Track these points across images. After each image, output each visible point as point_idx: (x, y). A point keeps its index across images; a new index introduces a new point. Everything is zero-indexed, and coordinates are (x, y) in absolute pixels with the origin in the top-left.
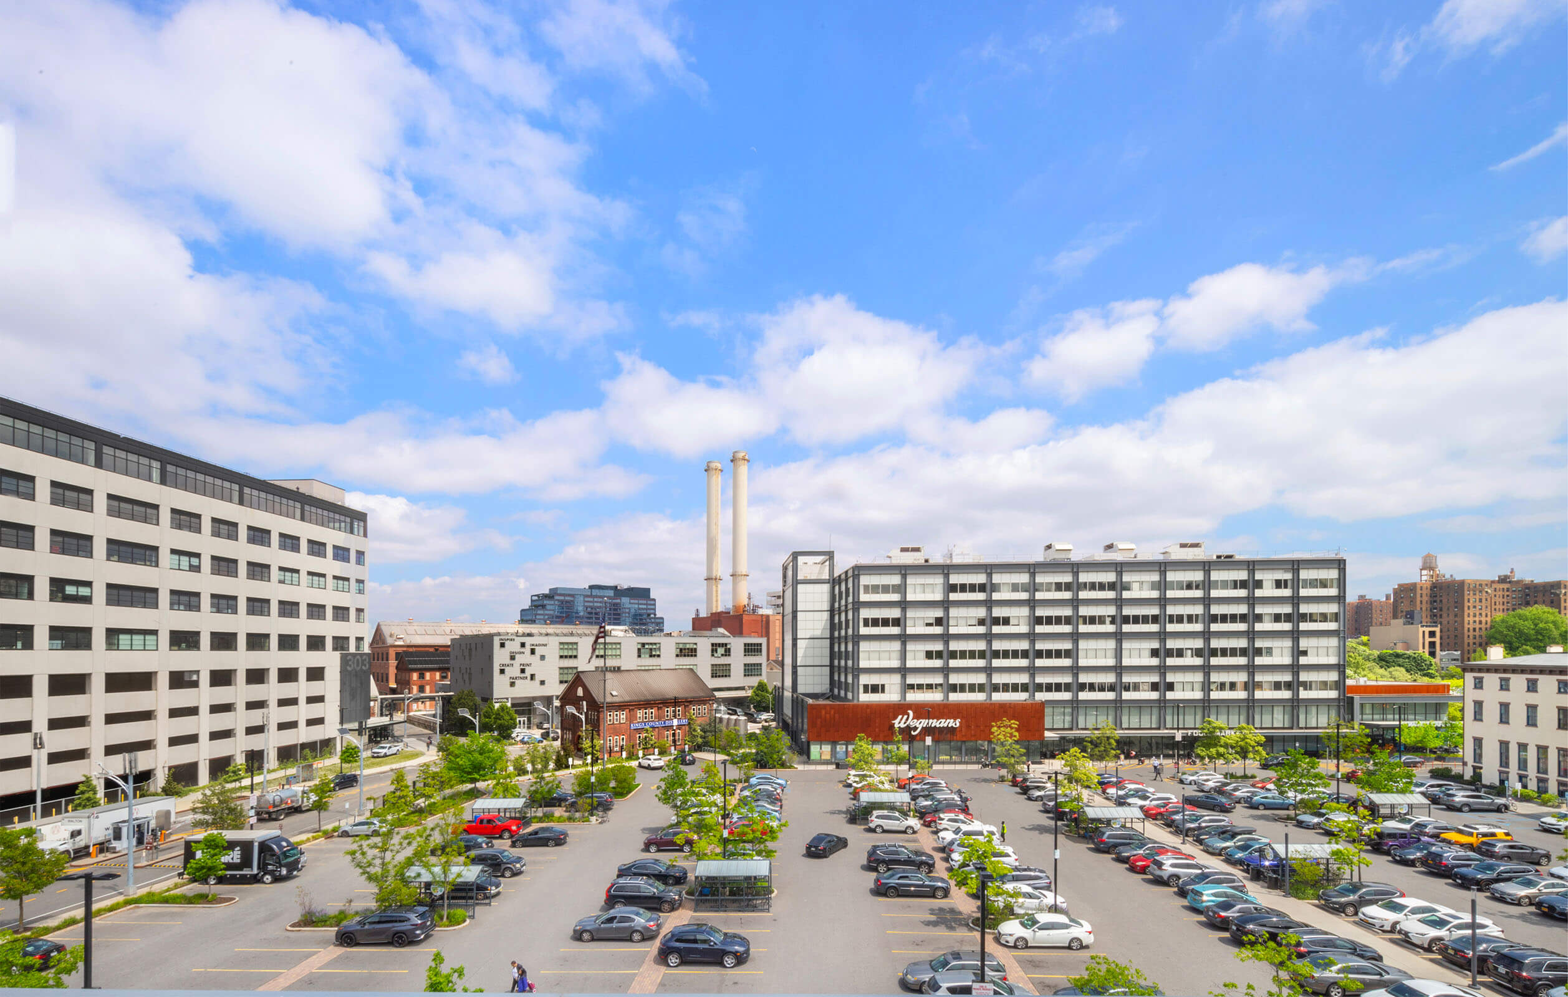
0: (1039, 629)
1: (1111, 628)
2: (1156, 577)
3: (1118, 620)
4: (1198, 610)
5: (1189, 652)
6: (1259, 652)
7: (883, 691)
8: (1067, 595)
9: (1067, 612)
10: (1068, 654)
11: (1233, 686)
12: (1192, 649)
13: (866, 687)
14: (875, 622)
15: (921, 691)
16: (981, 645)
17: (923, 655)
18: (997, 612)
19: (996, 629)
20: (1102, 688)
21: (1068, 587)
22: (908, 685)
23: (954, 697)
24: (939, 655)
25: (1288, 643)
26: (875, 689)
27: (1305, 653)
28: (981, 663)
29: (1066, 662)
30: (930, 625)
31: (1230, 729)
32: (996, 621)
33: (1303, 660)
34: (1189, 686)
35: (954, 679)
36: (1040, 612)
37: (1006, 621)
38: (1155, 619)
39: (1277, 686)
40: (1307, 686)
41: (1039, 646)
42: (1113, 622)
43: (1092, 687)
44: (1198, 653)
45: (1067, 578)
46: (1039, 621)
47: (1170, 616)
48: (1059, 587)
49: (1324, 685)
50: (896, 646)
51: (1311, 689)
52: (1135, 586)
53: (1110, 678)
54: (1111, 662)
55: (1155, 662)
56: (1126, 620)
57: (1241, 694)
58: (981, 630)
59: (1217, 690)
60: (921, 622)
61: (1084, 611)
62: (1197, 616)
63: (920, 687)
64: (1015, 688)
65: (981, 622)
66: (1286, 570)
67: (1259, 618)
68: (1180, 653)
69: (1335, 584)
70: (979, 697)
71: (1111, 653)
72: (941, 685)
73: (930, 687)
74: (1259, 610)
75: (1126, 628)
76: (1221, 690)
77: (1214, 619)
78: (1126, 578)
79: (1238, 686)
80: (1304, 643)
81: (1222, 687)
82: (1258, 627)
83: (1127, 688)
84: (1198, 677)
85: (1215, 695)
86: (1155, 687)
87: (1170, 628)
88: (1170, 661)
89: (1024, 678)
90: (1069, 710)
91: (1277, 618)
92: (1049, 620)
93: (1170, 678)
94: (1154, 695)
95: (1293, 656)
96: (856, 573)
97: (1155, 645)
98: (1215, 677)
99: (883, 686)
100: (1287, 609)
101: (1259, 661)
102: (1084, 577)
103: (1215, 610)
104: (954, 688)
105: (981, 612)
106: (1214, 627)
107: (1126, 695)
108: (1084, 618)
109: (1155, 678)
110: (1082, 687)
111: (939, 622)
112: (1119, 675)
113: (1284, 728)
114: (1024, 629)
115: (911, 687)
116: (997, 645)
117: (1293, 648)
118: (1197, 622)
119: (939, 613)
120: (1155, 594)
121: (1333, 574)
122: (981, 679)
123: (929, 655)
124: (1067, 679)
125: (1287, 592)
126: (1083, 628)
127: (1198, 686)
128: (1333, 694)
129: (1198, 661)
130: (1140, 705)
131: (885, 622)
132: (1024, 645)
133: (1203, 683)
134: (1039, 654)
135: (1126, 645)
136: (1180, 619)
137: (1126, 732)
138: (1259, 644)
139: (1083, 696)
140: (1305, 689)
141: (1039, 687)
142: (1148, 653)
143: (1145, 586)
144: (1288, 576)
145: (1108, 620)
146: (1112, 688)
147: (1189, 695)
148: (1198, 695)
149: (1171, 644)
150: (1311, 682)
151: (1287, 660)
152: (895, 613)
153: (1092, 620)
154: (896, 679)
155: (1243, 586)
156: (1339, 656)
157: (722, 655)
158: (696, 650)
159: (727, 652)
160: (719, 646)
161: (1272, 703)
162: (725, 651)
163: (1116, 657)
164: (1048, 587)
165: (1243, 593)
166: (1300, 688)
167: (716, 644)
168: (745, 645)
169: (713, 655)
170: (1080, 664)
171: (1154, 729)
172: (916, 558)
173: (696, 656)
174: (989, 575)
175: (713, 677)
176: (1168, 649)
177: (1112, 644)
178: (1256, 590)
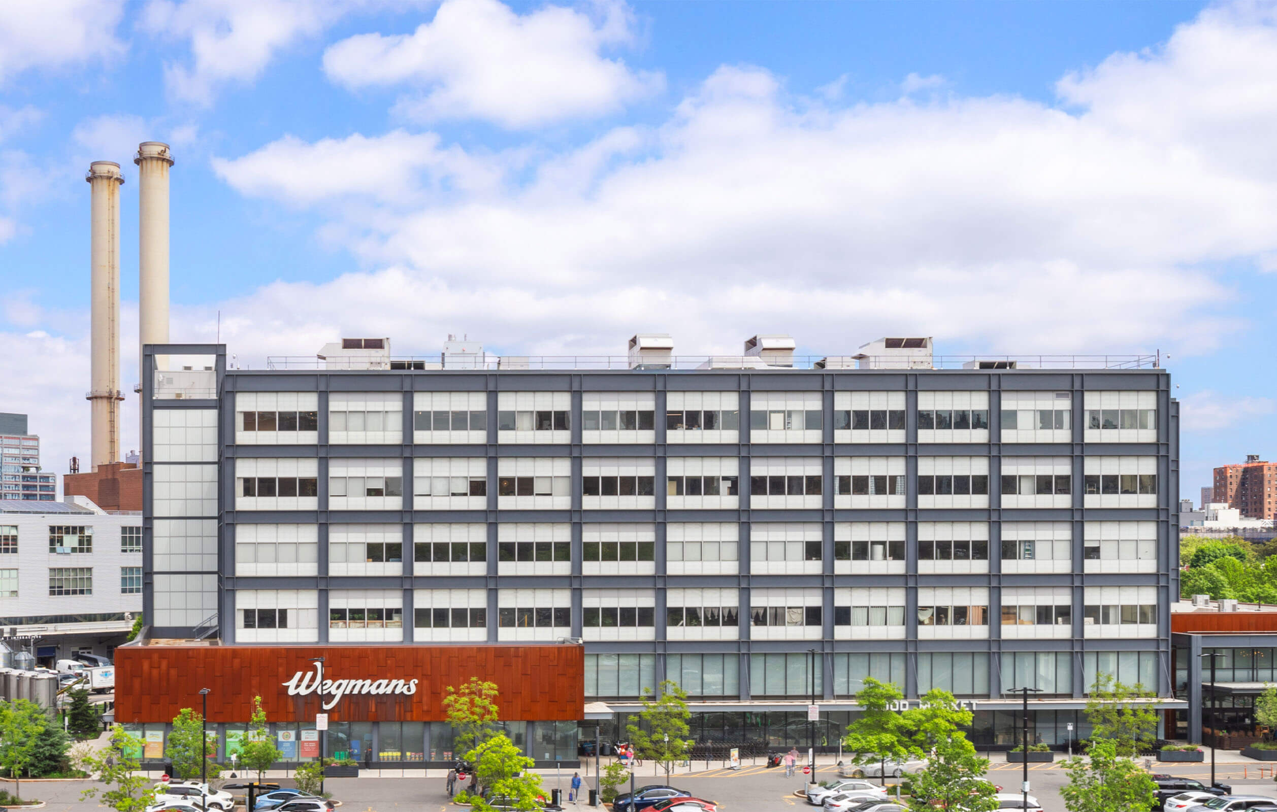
0: (590, 502)
1: (729, 502)
2: (814, 403)
3: (743, 486)
4: (895, 467)
5: (879, 549)
6: (1009, 550)
7: (283, 624)
8: (646, 437)
9: (645, 469)
10: (645, 551)
11: (961, 614)
12: (883, 543)
13: (249, 614)
14: (267, 487)
15: (358, 623)
16: (477, 534)
17: (363, 551)
18: (508, 469)
19: (506, 503)
20: (712, 619)
21: (646, 420)
22: (334, 611)
23: (425, 635)
24: (394, 552)
25: (1063, 533)
26: (267, 618)
27: (1094, 552)
28: (478, 569)
29: (646, 568)
30: (376, 492)
31: (957, 696)
32: (508, 487)
33: (1091, 566)
34: (877, 616)
35: (424, 600)
36: (591, 469)
37: (526, 486)
38: (814, 485)
39: (1044, 615)
40: (1100, 614)
41: (590, 535)
42: (733, 490)
43: (693, 617)
44: (895, 550)
45: (645, 403)
46: (590, 486)
47: (842, 479)
48: (629, 420)
49: (1129, 615)
50: (309, 534)
51: (1106, 621)
52: (777, 421)
53: (729, 599)
54: (731, 568)
55: (814, 567)
56: (758, 486)
57: (977, 631)
58: (479, 503)
59: (931, 623)
60: (360, 487)
61: (676, 468)
62: (893, 479)
63: (357, 615)
64: (543, 617)
65: (477, 488)
66: (1059, 392)
67: (1009, 485)
68: (862, 551)
69: (1151, 420)
70: (475, 635)
71: (731, 551)
72: (398, 611)
73: (377, 615)
74: (1009, 468)
75: (758, 502)
76: (939, 622)
77: (925, 485)
78: (758, 403)
79: (972, 615)
80: (1093, 533)
81: (940, 615)
82: (1008, 501)
83: (760, 619)
84: (897, 598)
85: (927, 632)
86: (813, 616)
87: (842, 502)
88: (842, 567)
89: (561, 599)
90: (647, 662)
91: (1044, 485)
92: (610, 486)
93: (842, 598)
94: (814, 633)
95: (1073, 558)
96: (228, 388)
97: (814, 534)
98: (927, 598)
99: (283, 613)
100: (1061, 468)
101: (1008, 567)
102: (677, 402)
103: (927, 467)
104: (423, 617)
105: (478, 469)
106: (926, 501)
107: (758, 633)
108: (678, 480)
109: (814, 599)
110: (675, 616)
111: (390, 488)
112: (745, 594)
113: (1056, 696)
114: (562, 502)
115: (340, 615)
116: (508, 534)
117: (1072, 541)
118: (893, 492)
119: (394, 470)
120: (814, 436)
121: (1146, 402)
122: (476, 600)
123: (374, 552)
124: (645, 600)
125: (1063, 436)
126: (675, 502)
127: (896, 616)
128: (1148, 631)
129: (897, 567)
130: (785, 652)
131: (288, 487)
132: (561, 534)
133: (905, 609)
134: (591, 552)
135: (758, 534)
136: (859, 485)
137: (756, 703)
138: (1009, 534)
139: (675, 633)
140: (1097, 622)
141: (591, 617)
142: (800, 550)
143: (797, 421)
144: (1064, 404)
145: (724, 486)
146: (731, 619)
147: (877, 632)
148: (897, 632)
149: (844, 533)
150: (1106, 608)
151: (1063, 566)
152: (307, 469)
153: (694, 486)
154: (309, 600)
155: (978, 424)
156: (1158, 558)
157: (74, 550)
158: (15, 539)
159: (85, 545)
160: (67, 532)
161: (1035, 647)
162: (81, 542)
163: (739, 559)
164: (607, 420)
165: (979, 436)
166: (1086, 619)
167: (60, 528)
168: (124, 529)
169: (53, 550)
170: (670, 572)
171: (813, 697)
172: (373, 360)
173: (15, 551)
174: (493, 396)
175: (52, 593)
176: (838, 543)
177: (730, 533)
178: (1003, 432)
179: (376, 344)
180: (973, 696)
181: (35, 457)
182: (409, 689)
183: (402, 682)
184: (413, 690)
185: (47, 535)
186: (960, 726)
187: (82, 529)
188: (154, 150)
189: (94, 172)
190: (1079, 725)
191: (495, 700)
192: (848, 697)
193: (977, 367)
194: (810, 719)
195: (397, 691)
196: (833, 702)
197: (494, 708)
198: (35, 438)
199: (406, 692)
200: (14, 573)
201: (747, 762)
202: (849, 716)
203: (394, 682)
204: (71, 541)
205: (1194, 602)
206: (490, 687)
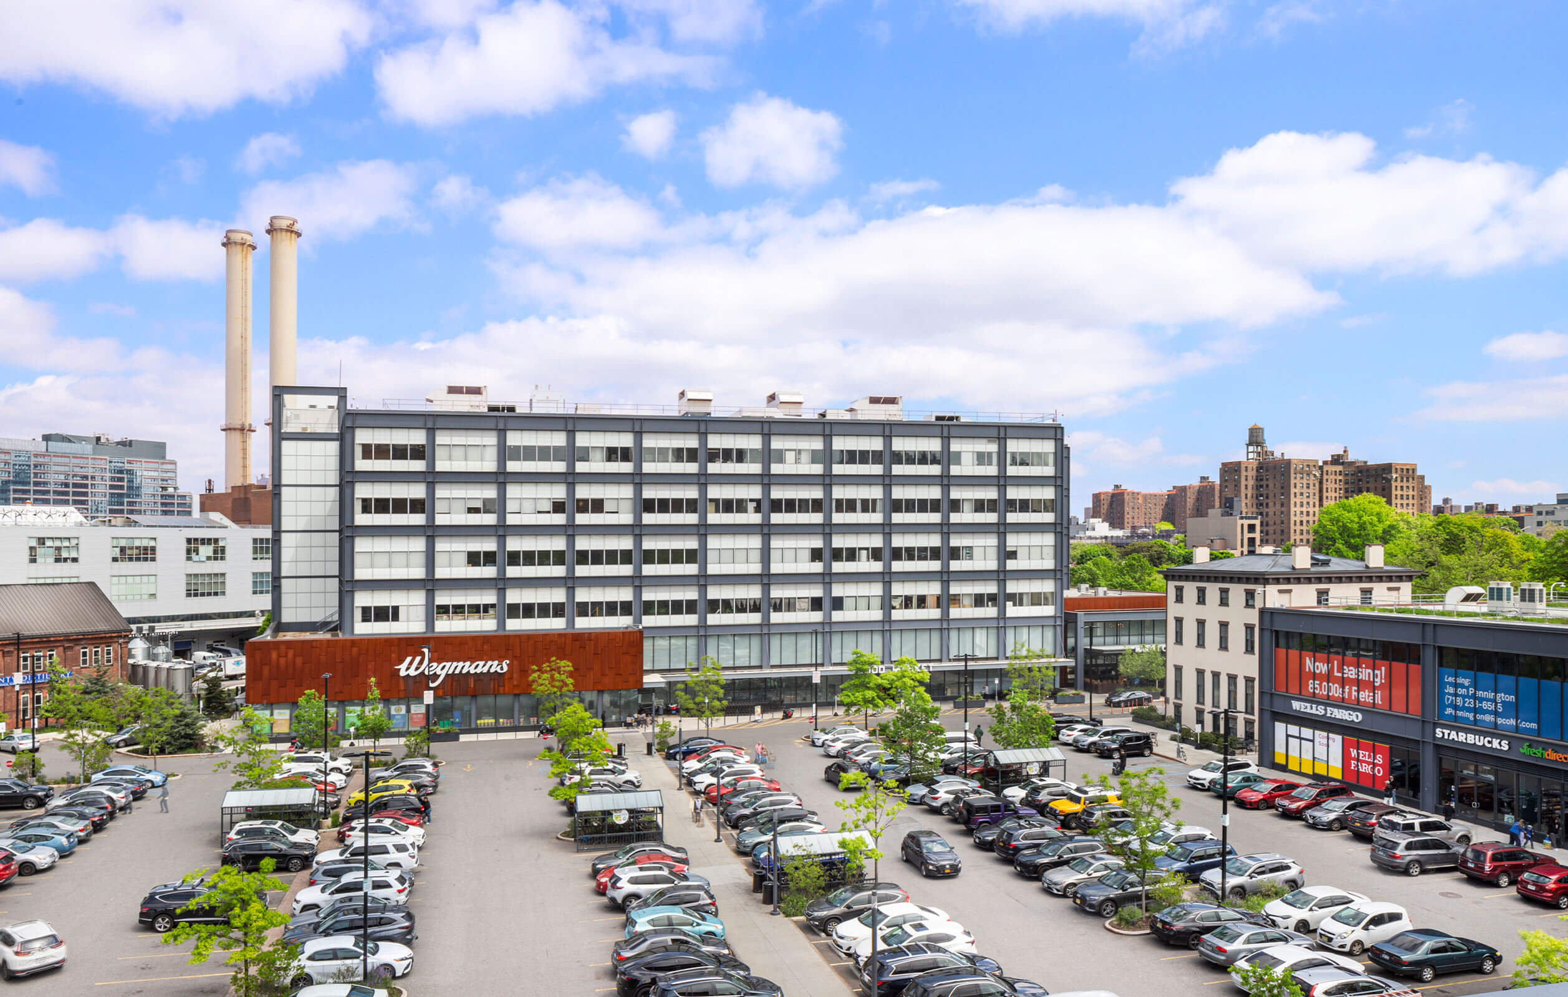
0: (648, 519)
1: (755, 518)
2: (817, 444)
3: (765, 506)
4: (875, 492)
5: (864, 553)
6: (955, 553)
7: (396, 618)
8: (692, 468)
9: (692, 493)
10: (691, 556)
11: (922, 601)
12: (867, 549)
13: (366, 611)
14: (382, 506)
15: (460, 616)
16: (558, 544)
17: (464, 558)
18: (584, 492)
19: (581, 519)
20: (742, 608)
21: (692, 455)
22: (439, 607)
23: (515, 625)
24: (489, 558)
25: (992, 541)
26: (383, 614)
27: (1013, 555)
28: (559, 571)
29: (692, 569)
30: (476, 510)
31: (919, 661)
32: (583, 506)
33: (1011, 565)
34: (863, 603)
35: (514, 596)
36: (649, 493)
37: (598, 506)
38: (817, 506)
39: (979, 600)
40: (1017, 599)
41: (648, 544)
42: (758, 510)
43: (727, 606)
44: (876, 554)
45: (691, 442)
46: (649, 506)
47: (838, 501)
48: (679, 455)
49: (1037, 599)
50: (418, 544)
51: (1021, 604)
52: (790, 457)
53: (753, 592)
54: (756, 568)
55: (817, 567)
56: (777, 506)
57: (934, 613)
58: (560, 519)
59: (901, 608)
60: (461, 506)
61: (715, 492)
62: (874, 501)
63: (459, 609)
64: (611, 609)
65: (558, 507)
66: (989, 438)
67: (955, 506)
68: (852, 554)
69: (1051, 459)
70: (557, 624)
71: (756, 556)
72: (493, 606)
73: (475, 609)
74: (955, 494)
75: (776, 518)
76: (907, 607)
77: (896, 506)
78: (776, 444)
79: (931, 601)
80: (1013, 541)
81: (907, 602)
82: (955, 518)
83: (777, 607)
84: (876, 589)
85: (896, 615)
86: (816, 604)
87: (838, 518)
88: (838, 567)
89: (625, 594)
90: (692, 642)
91: (980, 506)
92: (664, 506)
93: (838, 591)
94: (817, 616)
95: (999, 559)
96: (348, 424)
97: (817, 543)
98: (898, 589)
99: (396, 609)
100: (991, 494)
101: (955, 565)
102: (716, 442)
103: (898, 493)
104: (514, 611)
105: (559, 492)
106: (897, 518)
107: (776, 617)
108: (716, 501)
109: (817, 592)
110: (713, 606)
111: (487, 507)
112: (766, 588)
113: (987, 659)
114: (626, 518)
115: (444, 610)
116: (583, 543)
117: (998, 547)
118: (874, 511)
119: (490, 492)
120: (818, 469)
121: (1048, 447)
122: (558, 596)
123: (473, 559)
124: (690, 594)
125: (992, 470)
126: (714, 518)
127: (876, 603)
128: (1049, 610)
129: (877, 567)
130: (794, 631)
131: (400, 506)
132: (625, 543)
133: (883, 597)
134: (649, 557)
135: (776, 543)
136: (850, 506)
137: (775, 670)
138: (955, 541)
139: (713, 619)
140: (1015, 605)
141: (649, 608)
142: (807, 555)
143: (805, 457)
144: (993, 448)
145: (751, 506)
146: (756, 608)
147: (863, 615)
148: (877, 615)
149: (838, 542)
150: (1021, 595)
151: (992, 565)
152: (417, 491)
153: (728, 506)
154: (418, 598)
155: (935, 461)
156: (1055, 558)
157: (209, 558)
158: (153, 549)
159: (219, 553)
160: (203, 544)
161: (973, 624)
162: (215, 552)
163: (762, 562)
164: (661, 454)
165: (935, 470)
166: (1008, 603)
167: (196, 540)
168: (255, 541)
169: (189, 559)
170: (709, 572)
171: (816, 665)
172: (473, 404)
173: (153, 560)
174: (571, 434)
175: (189, 595)
176: (834, 549)
177: (755, 542)
178: (952, 467)
179: (476, 391)
180: (930, 661)
181: (174, 479)
182: (502, 669)
183: (496, 663)
184: (506, 668)
185: (184, 545)
186: (921, 683)
187: (216, 541)
188: (284, 224)
189: (229, 239)
190: (1004, 679)
191: (571, 675)
192: (842, 664)
193: (934, 419)
194: (814, 681)
195: (492, 671)
196: (831, 668)
197: (570, 681)
198: (174, 463)
199: (500, 671)
200: (152, 579)
201: (767, 716)
202: (843, 678)
203: (490, 663)
204: (206, 551)
205: (1079, 590)
206: (566, 665)
